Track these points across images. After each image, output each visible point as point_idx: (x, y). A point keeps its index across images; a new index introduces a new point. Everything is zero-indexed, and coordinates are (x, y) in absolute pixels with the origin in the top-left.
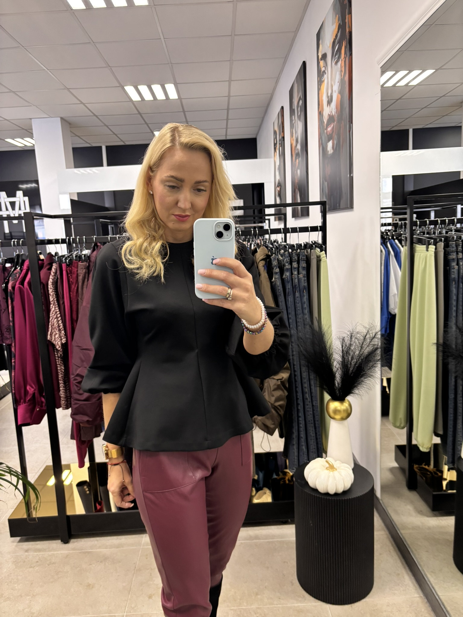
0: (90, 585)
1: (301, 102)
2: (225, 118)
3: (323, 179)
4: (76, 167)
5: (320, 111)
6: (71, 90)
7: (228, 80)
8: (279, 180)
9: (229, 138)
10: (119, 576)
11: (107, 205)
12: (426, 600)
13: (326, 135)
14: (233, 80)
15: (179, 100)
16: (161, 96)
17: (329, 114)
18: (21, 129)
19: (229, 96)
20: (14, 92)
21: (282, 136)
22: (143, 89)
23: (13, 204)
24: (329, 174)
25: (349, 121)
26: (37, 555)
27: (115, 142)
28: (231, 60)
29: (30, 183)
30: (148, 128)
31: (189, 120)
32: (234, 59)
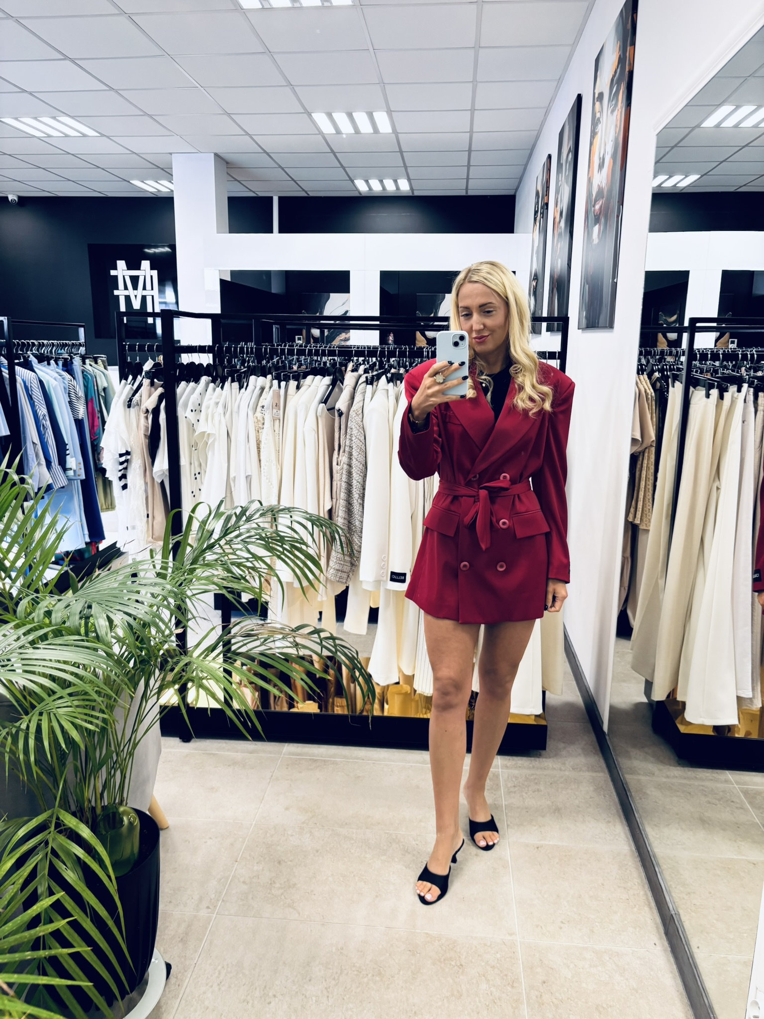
0: (214, 788)
1: (571, 156)
2: (466, 164)
3: (584, 279)
4: (231, 231)
5: (590, 176)
6: (232, 116)
7: (470, 108)
8: (536, 270)
9: (470, 193)
10: (250, 782)
11: (274, 291)
12: (636, 854)
13: (593, 215)
14: (477, 110)
15: (393, 135)
16: (365, 127)
17: (598, 185)
18: (155, 167)
19: (471, 132)
20: (150, 116)
21: (545, 201)
22: (341, 118)
23: (135, 280)
24: (591, 275)
25: (618, 202)
27: (293, 191)
28: (475, 82)
29: (163, 246)
30: (344, 173)
31: (408, 165)
32: (478, 80)
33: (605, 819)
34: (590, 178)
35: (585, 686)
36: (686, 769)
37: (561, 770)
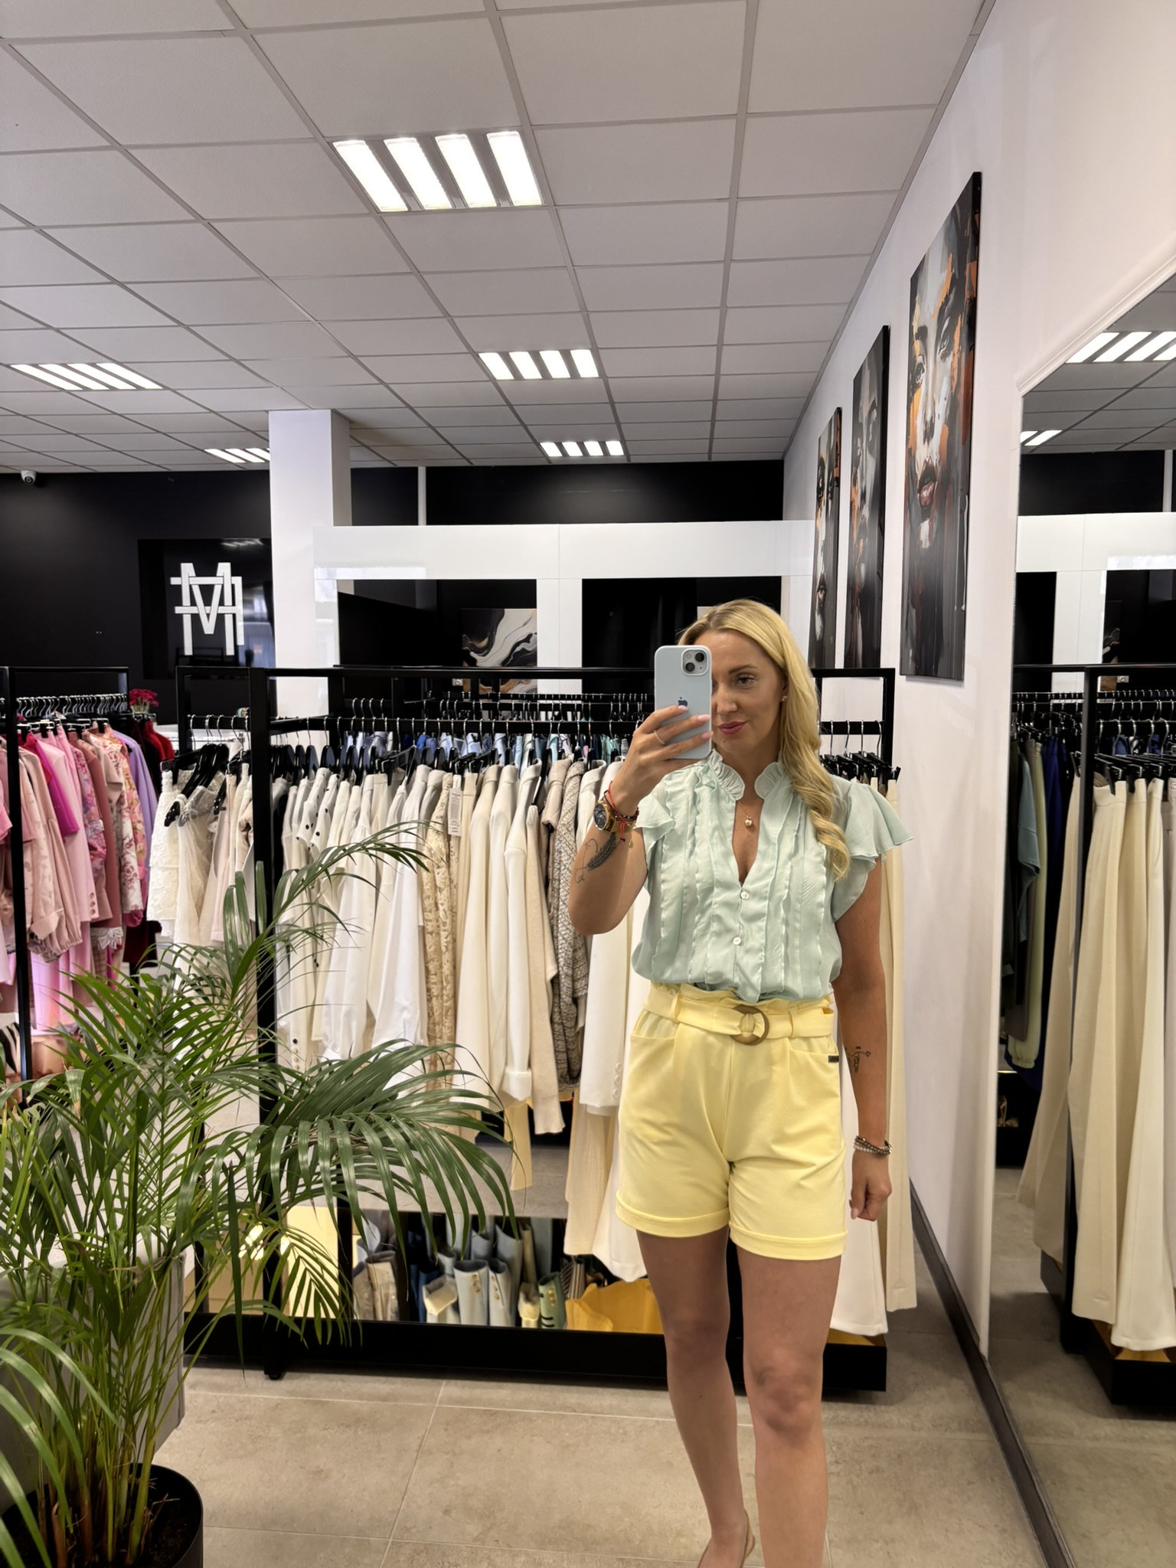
0: (322, 1471)
1: (875, 414)
2: (709, 418)
3: (908, 599)
4: (356, 522)
5: (910, 446)
7: (715, 344)
8: (822, 576)
9: (715, 458)
10: (383, 1459)
11: (419, 606)
13: (918, 504)
14: (726, 345)
15: (601, 380)
16: (559, 370)
17: (925, 461)
18: (242, 428)
19: (717, 375)
20: (238, 362)
21: (835, 475)
22: (523, 360)
24: (921, 594)
25: (962, 490)
26: (215, 1397)
27: (449, 459)
28: (724, 308)
30: (527, 434)
31: (621, 421)
32: (728, 305)
33: (996, 1526)
34: (911, 449)
35: (942, 1265)
36: (1125, 1422)
37: (913, 1428)
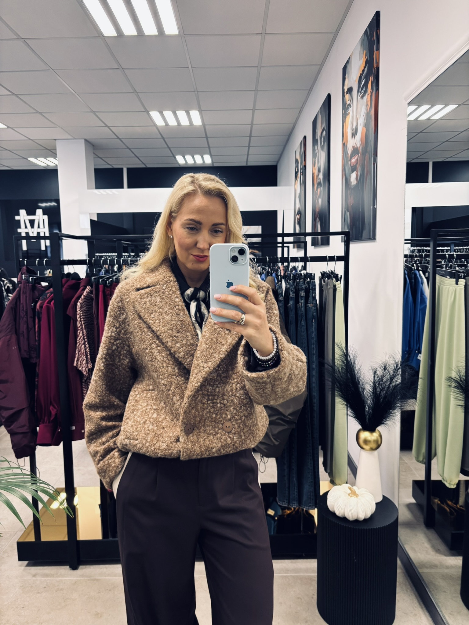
0: (98, 613)
1: (324, 133)
2: (247, 145)
3: (345, 208)
4: (97, 187)
5: (344, 142)
6: (96, 113)
7: (252, 108)
8: (299, 208)
9: (249, 164)
11: (125, 227)
13: (350, 166)
14: (256, 109)
15: (203, 126)
16: (185, 122)
17: (353, 146)
18: (45, 149)
19: (252, 124)
20: (41, 113)
21: (304, 165)
22: (168, 114)
23: (32, 222)
24: (352, 204)
25: (374, 154)
26: (45, 580)
27: (136, 164)
28: (256, 90)
29: (51, 201)
30: (170, 152)
31: (211, 146)
32: (259, 90)
36: (458, 558)
